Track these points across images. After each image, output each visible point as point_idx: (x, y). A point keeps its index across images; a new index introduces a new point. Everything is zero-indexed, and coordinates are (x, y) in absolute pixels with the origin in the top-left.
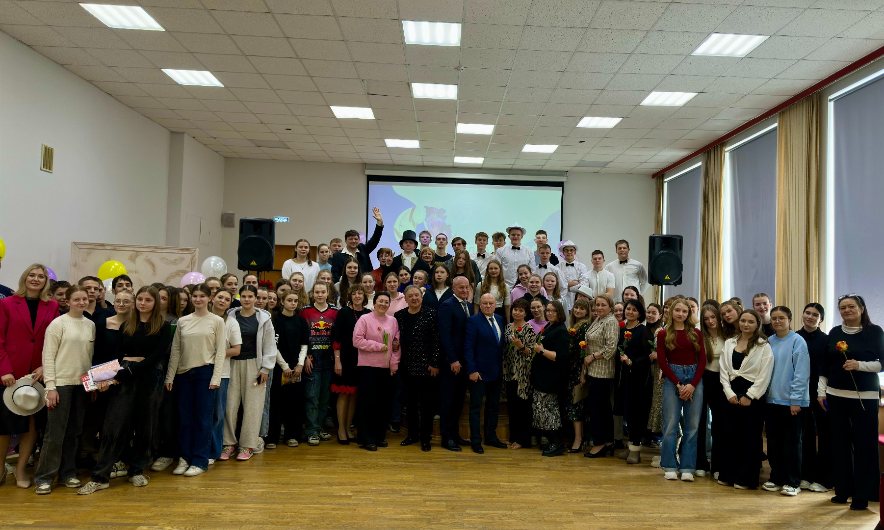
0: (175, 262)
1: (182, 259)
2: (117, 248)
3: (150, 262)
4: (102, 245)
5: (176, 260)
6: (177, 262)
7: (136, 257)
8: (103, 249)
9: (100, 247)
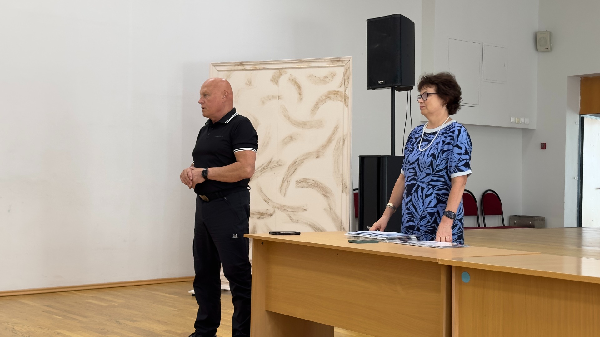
0: (324, 80)
1: (334, 75)
2: (258, 67)
3: (296, 82)
4: (241, 64)
5: (326, 77)
6: (327, 80)
7: (279, 77)
8: (242, 70)
9: (240, 68)
